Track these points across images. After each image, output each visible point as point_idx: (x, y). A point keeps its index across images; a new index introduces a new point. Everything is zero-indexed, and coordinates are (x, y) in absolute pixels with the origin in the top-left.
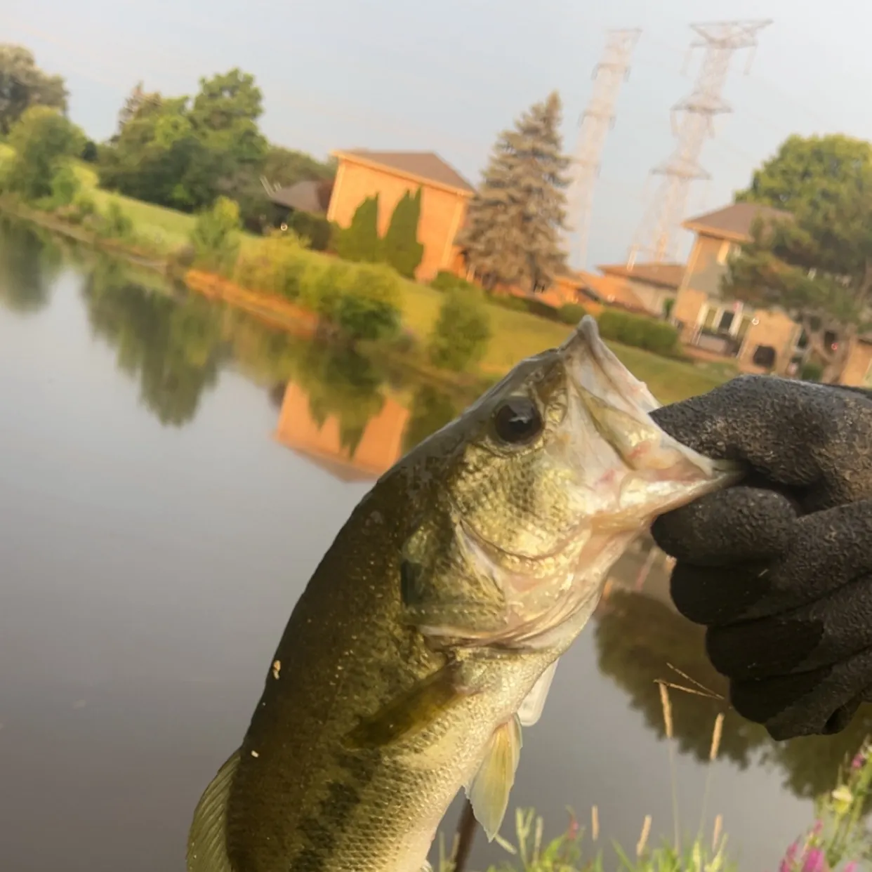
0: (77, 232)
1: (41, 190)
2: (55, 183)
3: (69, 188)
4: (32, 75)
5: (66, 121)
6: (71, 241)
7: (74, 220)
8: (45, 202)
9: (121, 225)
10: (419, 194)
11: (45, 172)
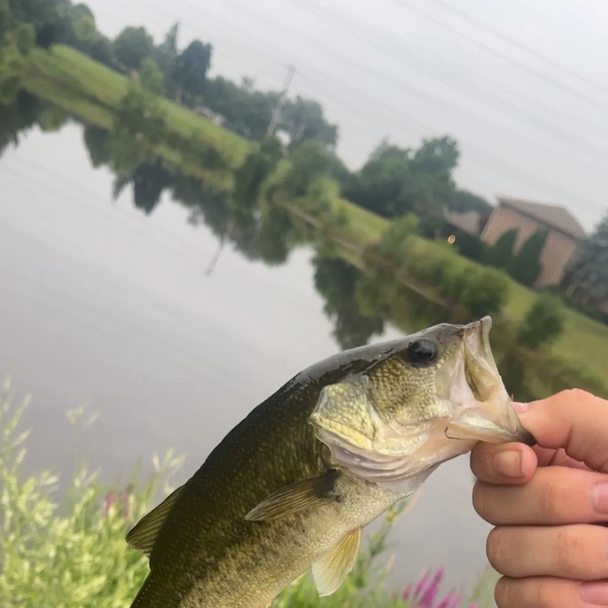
0: (314, 221)
3: (317, 194)
5: (333, 153)
6: (310, 226)
7: (315, 213)
8: (301, 200)
9: (342, 220)
10: (546, 233)
11: (306, 182)
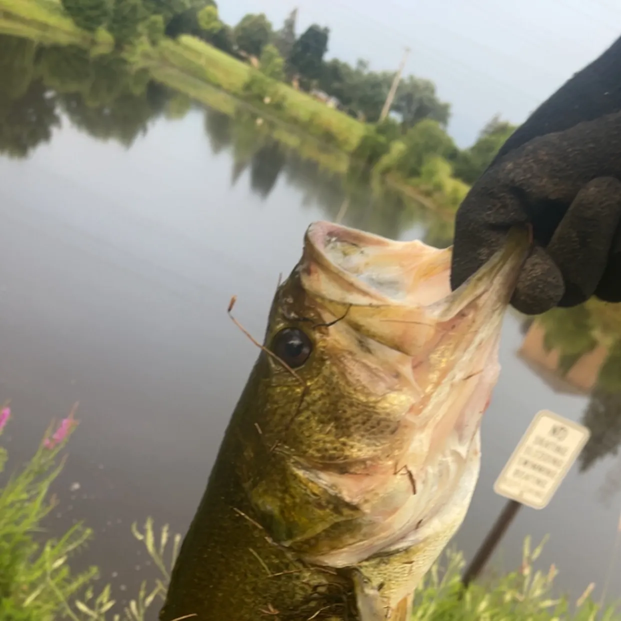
0: (427, 202)
1: (414, 172)
2: (424, 169)
3: (432, 174)
4: (432, 101)
5: (444, 132)
6: (422, 207)
7: (428, 194)
8: (415, 180)
11: (420, 162)
